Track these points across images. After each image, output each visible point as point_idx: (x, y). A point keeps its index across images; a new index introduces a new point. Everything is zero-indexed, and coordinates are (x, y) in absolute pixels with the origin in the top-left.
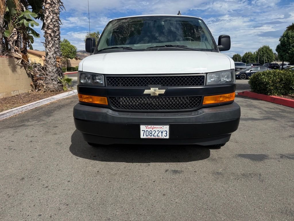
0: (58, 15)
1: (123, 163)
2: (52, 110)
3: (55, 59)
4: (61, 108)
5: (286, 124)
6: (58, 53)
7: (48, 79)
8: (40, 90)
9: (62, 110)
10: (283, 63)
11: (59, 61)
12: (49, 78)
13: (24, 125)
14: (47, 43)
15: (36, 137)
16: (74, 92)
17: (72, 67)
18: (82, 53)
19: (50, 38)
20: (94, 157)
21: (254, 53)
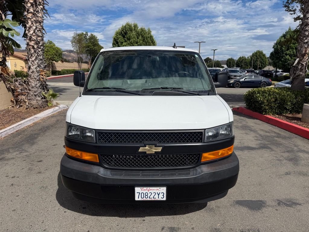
0: (42, 24)
1: (115, 217)
2: (35, 134)
3: (38, 73)
4: (45, 131)
5: (282, 156)
6: (41, 65)
7: (30, 95)
8: (22, 106)
9: (47, 134)
10: (276, 69)
11: (42, 74)
12: (32, 93)
13: (4, 158)
14: (30, 56)
15: (18, 177)
16: (60, 108)
17: (57, 71)
18: (68, 53)
19: (32, 51)
20: (83, 210)
21: (248, 57)
